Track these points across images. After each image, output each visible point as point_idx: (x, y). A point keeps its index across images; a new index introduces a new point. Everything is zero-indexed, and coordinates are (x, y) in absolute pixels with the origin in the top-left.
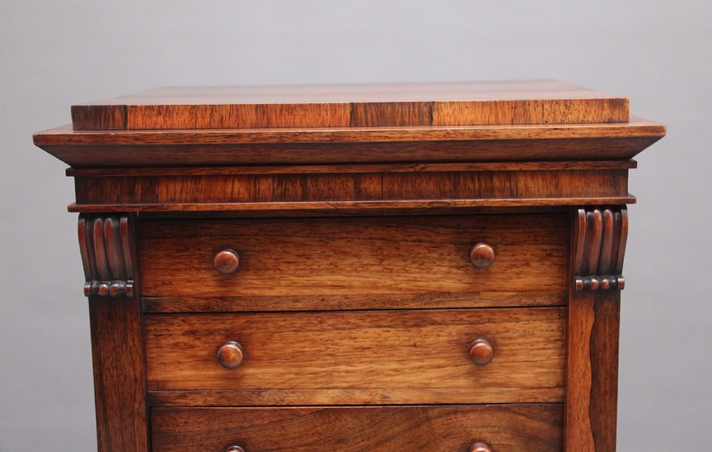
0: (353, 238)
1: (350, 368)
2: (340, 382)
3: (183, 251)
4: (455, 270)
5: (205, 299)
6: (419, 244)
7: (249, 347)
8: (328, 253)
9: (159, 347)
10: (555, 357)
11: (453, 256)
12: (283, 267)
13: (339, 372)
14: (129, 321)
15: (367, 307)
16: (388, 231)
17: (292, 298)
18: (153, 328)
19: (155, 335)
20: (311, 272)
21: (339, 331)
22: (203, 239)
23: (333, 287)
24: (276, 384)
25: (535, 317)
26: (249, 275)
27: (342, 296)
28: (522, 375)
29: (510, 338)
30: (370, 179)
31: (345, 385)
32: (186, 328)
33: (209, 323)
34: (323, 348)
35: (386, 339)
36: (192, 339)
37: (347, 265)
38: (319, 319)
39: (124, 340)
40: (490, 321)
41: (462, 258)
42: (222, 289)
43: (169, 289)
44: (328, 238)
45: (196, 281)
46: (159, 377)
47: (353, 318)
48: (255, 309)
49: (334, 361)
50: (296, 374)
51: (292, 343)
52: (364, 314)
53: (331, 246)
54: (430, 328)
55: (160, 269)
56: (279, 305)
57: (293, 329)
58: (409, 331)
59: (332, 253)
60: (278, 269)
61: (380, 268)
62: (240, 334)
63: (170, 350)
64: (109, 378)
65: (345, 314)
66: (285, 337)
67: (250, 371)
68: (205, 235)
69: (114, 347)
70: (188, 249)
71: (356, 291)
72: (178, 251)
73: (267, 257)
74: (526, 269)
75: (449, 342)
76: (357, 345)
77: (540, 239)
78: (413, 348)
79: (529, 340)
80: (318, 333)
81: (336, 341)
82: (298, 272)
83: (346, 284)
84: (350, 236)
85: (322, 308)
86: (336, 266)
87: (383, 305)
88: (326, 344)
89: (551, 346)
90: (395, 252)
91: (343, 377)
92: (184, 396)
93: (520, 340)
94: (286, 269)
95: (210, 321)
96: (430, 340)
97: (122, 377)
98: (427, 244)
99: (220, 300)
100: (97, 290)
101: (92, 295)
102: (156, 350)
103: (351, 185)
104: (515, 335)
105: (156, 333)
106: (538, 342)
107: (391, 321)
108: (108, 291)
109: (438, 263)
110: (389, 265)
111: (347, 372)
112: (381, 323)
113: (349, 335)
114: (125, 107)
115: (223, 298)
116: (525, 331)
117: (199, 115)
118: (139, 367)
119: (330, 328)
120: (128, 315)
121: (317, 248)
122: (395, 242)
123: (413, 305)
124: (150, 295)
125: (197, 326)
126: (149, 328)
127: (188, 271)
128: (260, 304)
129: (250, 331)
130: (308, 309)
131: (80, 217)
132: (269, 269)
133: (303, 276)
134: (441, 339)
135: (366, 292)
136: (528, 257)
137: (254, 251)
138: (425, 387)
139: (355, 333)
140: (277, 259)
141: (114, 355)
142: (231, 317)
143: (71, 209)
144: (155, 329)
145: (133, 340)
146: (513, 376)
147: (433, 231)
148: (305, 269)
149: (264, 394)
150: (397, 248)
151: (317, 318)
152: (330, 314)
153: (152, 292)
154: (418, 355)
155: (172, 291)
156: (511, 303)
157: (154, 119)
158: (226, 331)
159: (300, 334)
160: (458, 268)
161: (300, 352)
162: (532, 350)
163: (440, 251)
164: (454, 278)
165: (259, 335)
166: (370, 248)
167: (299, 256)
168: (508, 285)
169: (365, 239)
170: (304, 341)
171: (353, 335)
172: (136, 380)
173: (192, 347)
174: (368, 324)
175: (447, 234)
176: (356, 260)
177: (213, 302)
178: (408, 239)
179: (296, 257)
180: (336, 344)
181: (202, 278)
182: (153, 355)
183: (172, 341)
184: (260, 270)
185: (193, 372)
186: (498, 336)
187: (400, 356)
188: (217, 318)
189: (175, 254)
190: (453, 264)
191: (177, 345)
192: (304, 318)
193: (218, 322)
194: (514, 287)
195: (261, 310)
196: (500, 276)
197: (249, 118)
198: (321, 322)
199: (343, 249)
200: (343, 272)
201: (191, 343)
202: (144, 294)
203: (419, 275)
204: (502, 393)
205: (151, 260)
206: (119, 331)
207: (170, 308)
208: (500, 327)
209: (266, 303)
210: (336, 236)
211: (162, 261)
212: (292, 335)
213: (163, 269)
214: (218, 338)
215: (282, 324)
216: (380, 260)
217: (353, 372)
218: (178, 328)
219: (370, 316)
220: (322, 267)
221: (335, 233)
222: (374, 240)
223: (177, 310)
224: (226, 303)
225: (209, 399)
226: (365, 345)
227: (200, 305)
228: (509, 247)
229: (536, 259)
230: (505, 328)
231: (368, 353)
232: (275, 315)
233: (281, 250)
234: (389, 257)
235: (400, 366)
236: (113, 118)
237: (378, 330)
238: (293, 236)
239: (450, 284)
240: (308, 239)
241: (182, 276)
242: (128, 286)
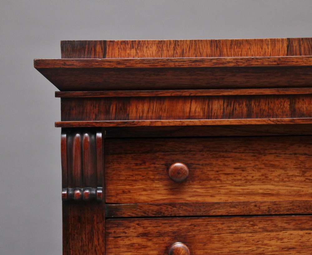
0: (280, 154)
3: (141, 165)
5: (157, 205)
8: (260, 166)
9: (117, 248)
12: (223, 177)
14: (95, 223)
15: (292, 213)
16: (309, 148)
17: (229, 204)
19: (114, 237)
20: (246, 182)
21: (269, 233)
22: (157, 154)
23: (264, 195)
26: (194, 185)
27: (271, 202)
30: (303, 100)
32: (141, 230)
33: (160, 226)
36: (145, 240)
37: (276, 176)
38: (251, 223)
39: (91, 240)
42: (172, 197)
43: (128, 197)
44: (260, 154)
45: (151, 190)
47: (279, 222)
48: (199, 213)
51: (228, 244)
52: (290, 218)
53: (263, 160)
55: (121, 180)
56: (220, 211)
57: (230, 231)
59: (263, 166)
60: (219, 180)
61: (303, 179)
62: (185, 235)
63: (126, 250)
65: (274, 218)
66: (223, 238)
68: (159, 151)
69: (81, 246)
70: (145, 163)
72: (136, 164)
73: (209, 169)
76: (284, 245)
80: (251, 234)
81: (266, 242)
82: (235, 182)
83: (274, 192)
84: (278, 152)
85: (255, 213)
86: (266, 177)
87: (306, 210)
88: (257, 245)
94: (225, 179)
95: (161, 224)
99: (170, 207)
100: (73, 195)
101: (67, 201)
102: (114, 250)
103: (287, 105)
108: (82, 196)
110: (311, 176)
112: (303, 226)
113: (277, 236)
114: (105, 42)
115: (173, 205)
117: (165, 48)
119: (260, 230)
120: (95, 218)
121: (251, 162)
124: (113, 202)
125: (149, 228)
126: (110, 231)
127: (145, 182)
128: (202, 210)
129: (194, 233)
130: (242, 214)
131: (63, 132)
132: (211, 180)
133: (239, 186)
135: (291, 199)
137: (199, 164)
139: (281, 234)
140: (217, 171)
141: (82, 253)
142: (178, 221)
143: (57, 125)
144: (115, 232)
145: (98, 239)
148: (241, 179)
151: (250, 221)
152: (260, 217)
153: (114, 199)
155: (131, 198)
157: (128, 52)
158: (174, 233)
159: (235, 235)
161: (235, 251)
165: (201, 236)
166: (295, 162)
167: (235, 168)
169: (291, 154)
170: (239, 242)
171: (280, 237)
173: (145, 247)
174: (293, 227)
176: (283, 172)
177: (165, 208)
179: (233, 170)
180: (266, 245)
181: (156, 187)
183: (129, 242)
188: (166, 222)
189: (134, 167)
191: (132, 245)
192: (239, 222)
193: (167, 225)
195: (204, 214)
197: (205, 50)
198: (253, 225)
199: (272, 163)
200: (272, 182)
201: (144, 243)
202: (107, 201)
205: (114, 172)
206: (87, 232)
207: (128, 213)
209: (208, 209)
210: (266, 152)
211: (123, 173)
212: (229, 237)
213: (125, 180)
214: (167, 239)
216: (303, 172)
218: (134, 230)
219: (295, 220)
220: (255, 178)
221: (266, 149)
222: (297, 156)
223: (134, 215)
224: (175, 208)
226: (292, 243)
227: (153, 211)
231: (292, 252)
232: (213, 219)
236: (95, 50)
237: (301, 233)
238: (231, 152)
240: (243, 155)
241: (139, 186)
242: (98, 191)
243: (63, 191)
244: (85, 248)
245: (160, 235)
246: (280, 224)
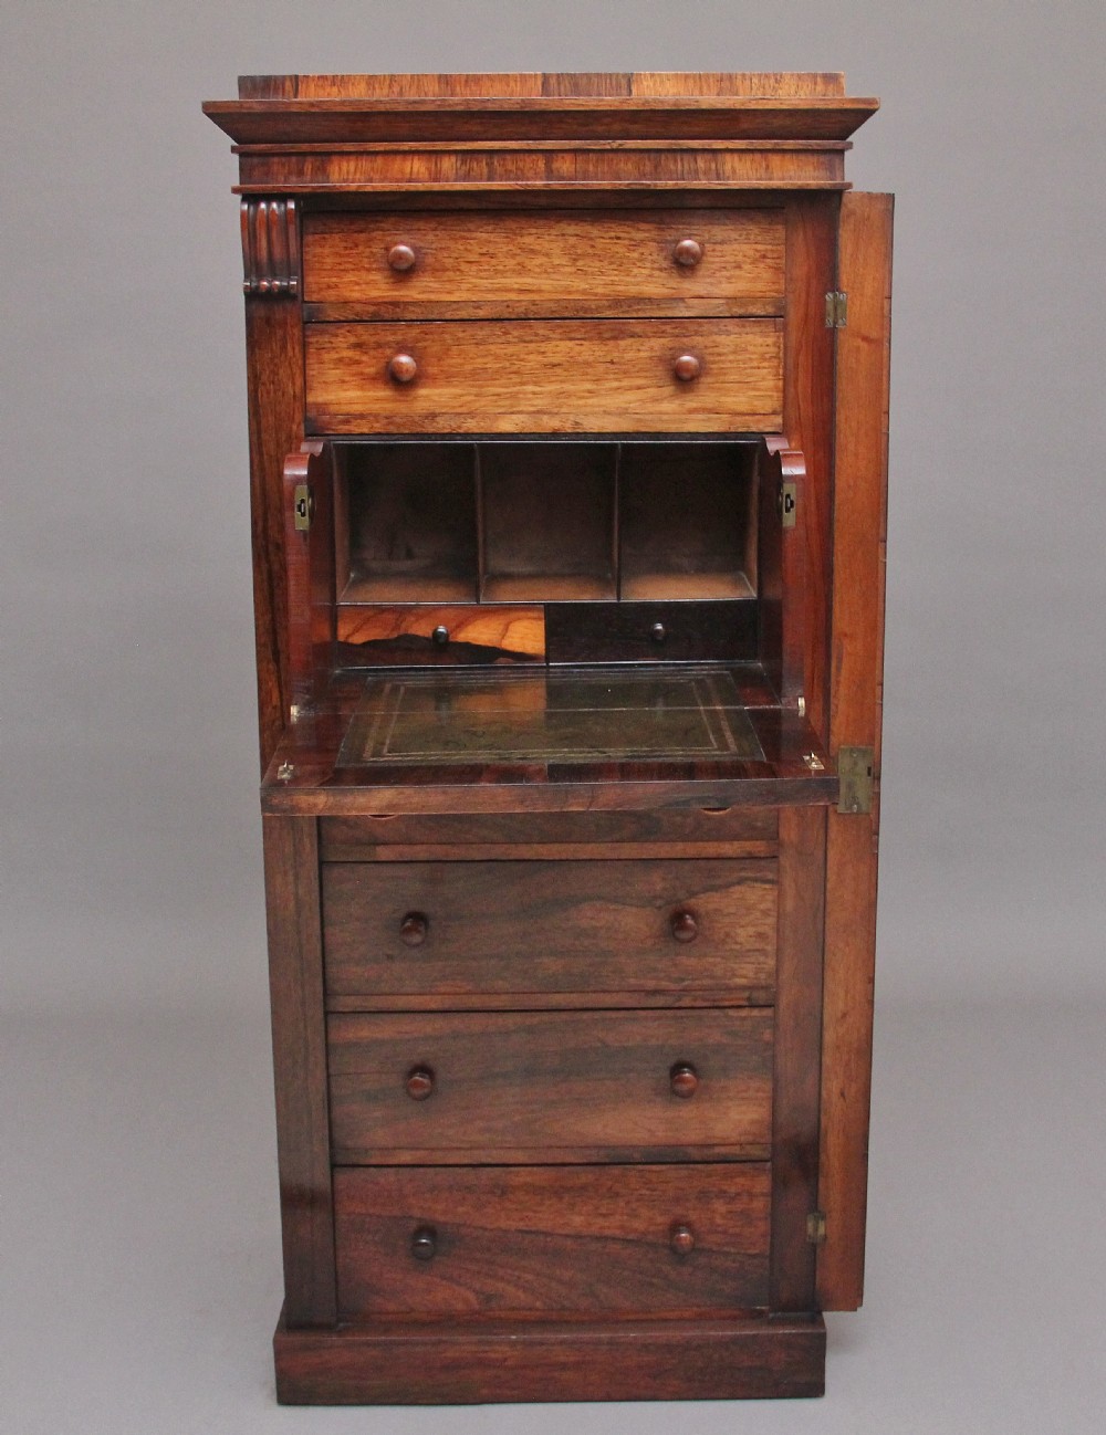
0: (543, 234)
1: (538, 389)
2: (526, 405)
3: (351, 249)
4: (657, 273)
5: (374, 305)
6: (616, 241)
7: (423, 362)
8: (515, 251)
9: (321, 363)
10: (771, 377)
11: (655, 257)
12: (464, 267)
13: (525, 393)
14: (289, 327)
15: (558, 316)
16: (583, 226)
17: (472, 304)
18: (313, 340)
19: (317, 349)
20: (496, 274)
21: (526, 345)
22: (374, 234)
23: (521, 291)
24: (454, 407)
25: (748, 329)
26: (424, 276)
27: (529, 302)
28: (734, 399)
29: (719, 355)
30: (563, 158)
31: (532, 409)
32: (353, 340)
33: (378, 334)
34: (507, 364)
35: (580, 353)
36: (359, 353)
37: (537, 266)
38: (503, 330)
39: (284, 348)
40: (697, 333)
41: (665, 258)
42: (394, 293)
43: (334, 293)
44: (515, 234)
45: (366, 284)
46: (320, 400)
47: (541, 328)
48: (431, 316)
49: (519, 380)
50: (476, 395)
51: (472, 358)
52: (555, 323)
53: (519, 243)
54: (629, 341)
55: (325, 270)
56: (458, 312)
57: (475, 341)
58: (606, 345)
59: (519, 251)
60: (459, 270)
61: (573, 269)
62: (413, 346)
63: (332, 366)
64: (265, 395)
65: (533, 323)
66: (465, 351)
67: (423, 392)
68: (377, 230)
69: (271, 358)
70: (357, 246)
71: (547, 296)
72: (346, 248)
73: (446, 255)
74: (738, 272)
75: (651, 358)
76: (546, 361)
77: (752, 237)
78: (609, 365)
79: (739, 357)
80: (502, 346)
81: (522, 356)
82: (481, 274)
83: (534, 288)
84: (539, 231)
85: (507, 316)
86: (523, 267)
87: (576, 313)
88: (511, 360)
89: (766, 364)
90: (590, 251)
91: (529, 399)
92: (347, 422)
93: (731, 357)
94: (468, 270)
95: (379, 331)
96: (629, 355)
97: (280, 393)
98: (626, 242)
99: (391, 306)
100: (258, 287)
101: (252, 296)
102: (316, 366)
103: (541, 165)
104: (725, 351)
105: (319, 346)
106: (750, 359)
107: (586, 332)
108: (269, 290)
109: (639, 264)
110: (584, 266)
111: (534, 393)
112: (573, 335)
113: (538, 349)
114: (297, 77)
115: (395, 304)
116: (737, 346)
117: (377, 86)
118: (299, 382)
119: (516, 340)
120: (289, 319)
121: (503, 246)
122: (591, 239)
123: (609, 314)
124: (313, 300)
125: (365, 338)
126: (310, 340)
127: (357, 272)
128: (436, 312)
129: (425, 344)
130: (490, 317)
131: (244, 200)
132: (448, 270)
133: (487, 279)
134: (642, 354)
135: (557, 297)
136: (740, 258)
137: (431, 248)
138: (623, 412)
139: (543, 347)
140: (457, 259)
141: (272, 367)
142: (402, 327)
143: (235, 191)
144: (317, 341)
145: (294, 349)
146: (723, 399)
147: (633, 227)
148: (488, 270)
149: (438, 419)
150: (593, 246)
151: (501, 328)
152: (515, 323)
153: (315, 297)
154: (615, 373)
155: (338, 295)
156: (721, 312)
157: (328, 90)
158: (398, 343)
159: (481, 347)
160: (661, 270)
161: (481, 369)
162: (745, 368)
163: (641, 250)
164: (655, 282)
165: (435, 349)
166: (562, 246)
167: (481, 254)
168: (716, 291)
169: (557, 235)
170: (486, 356)
171: (542, 350)
172: (294, 396)
173: (358, 362)
174: (559, 337)
175: (649, 231)
176: (546, 259)
177: (384, 308)
178: (606, 235)
179: (478, 256)
180: (523, 360)
181: (372, 280)
182: (314, 373)
183: (336, 356)
184: (438, 270)
185: (359, 393)
186: (705, 351)
187: (595, 375)
188: (386, 327)
189: (343, 252)
190: (656, 265)
191: (341, 360)
192: (487, 329)
193: (388, 333)
194: (724, 294)
195: (438, 318)
196: (708, 280)
197: (431, 89)
198: (505, 333)
199: (531, 247)
200: (532, 274)
201: (357, 358)
202: (306, 299)
203: (616, 278)
204: (709, 420)
205: (315, 258)
206: (278, 338)
207: (333, 315)
208: (707, 341)
209: (444, 310)
210: (524, 232)
211: (328, 260)
212: (473, 349)
213: (330, 270)
214: (388, 352)
215: (461, 335)
216: (575, 260)
217: (541, 394)
218: (343, 339)
219: (560, 326)
220: (508, 267)
221: (523, 228)
222: (566, 237)
223: (342, 319)
224: (398, 309)
225: (376, 425)
226: (556, 360)
227: (368, 312)
228: (718, 247)
229: (749, 261)
230: (714, 342)
231: (558, 370)
232: (452, 324)
233: (461, 248)
234: (584, 255)
235: (595, 387)
236: (283, 89)
237: (571, 344)
238: (476, 231)
239: (651, 289)
240: (492, 235)
241: (350, 277)
242: (292, 283)
243: (245, 281)
244: (276, 360)
245: (379, 346)
246: (541, 332)
